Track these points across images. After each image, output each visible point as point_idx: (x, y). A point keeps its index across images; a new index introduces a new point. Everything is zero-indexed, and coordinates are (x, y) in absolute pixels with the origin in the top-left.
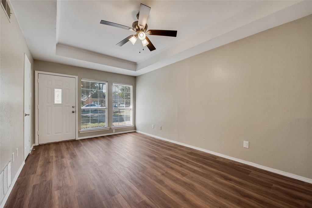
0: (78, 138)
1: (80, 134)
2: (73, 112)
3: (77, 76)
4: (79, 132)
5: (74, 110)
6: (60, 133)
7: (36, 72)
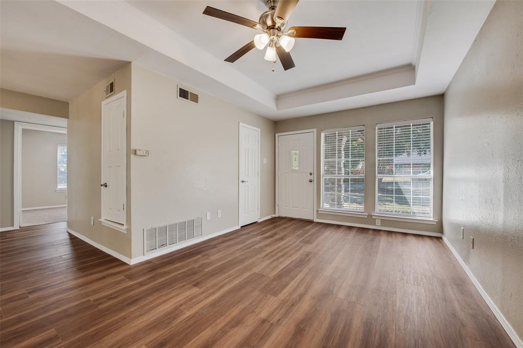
0: (316, 220)
1: (319, 214)
2: (311, 181)
3: (316, 129)
4: (317, 211)
5: (311, 177)
6: (297, 207)
7: (277, 135)
